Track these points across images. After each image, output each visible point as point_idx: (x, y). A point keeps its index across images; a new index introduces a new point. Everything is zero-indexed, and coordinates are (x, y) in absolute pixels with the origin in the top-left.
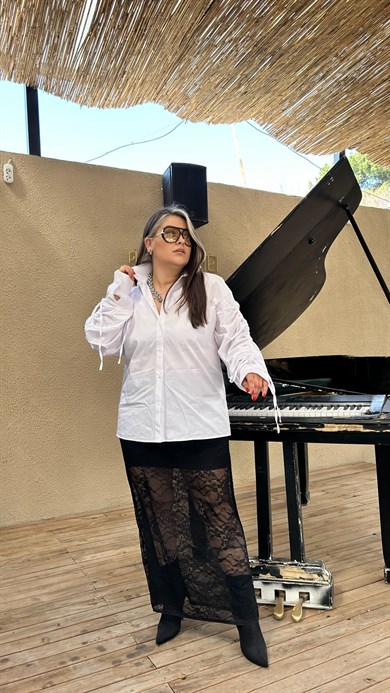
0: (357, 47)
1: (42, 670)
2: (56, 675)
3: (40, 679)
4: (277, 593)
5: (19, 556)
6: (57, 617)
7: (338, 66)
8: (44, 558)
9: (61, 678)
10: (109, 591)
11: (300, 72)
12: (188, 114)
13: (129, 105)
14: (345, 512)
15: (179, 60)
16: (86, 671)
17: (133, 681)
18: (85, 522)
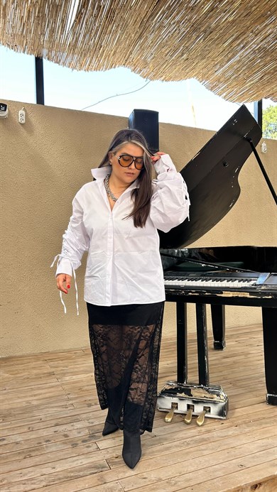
0: (266, 25)
1: (26, 447)
2: (34, 450)
3: (23, 452)
4: (189, 406)
5: (22, 375)
6: (41, 415)
7: (254, 39)
8: (38, 377)
9: (37, 453)
10: (77, 401)
11: (227, 44)
12: (148, 75)
13: (106, 69)
14: (249, 356)
15: (140, 37)
16: (54, 449)
17: (83, 457)
18: (68, 355)
